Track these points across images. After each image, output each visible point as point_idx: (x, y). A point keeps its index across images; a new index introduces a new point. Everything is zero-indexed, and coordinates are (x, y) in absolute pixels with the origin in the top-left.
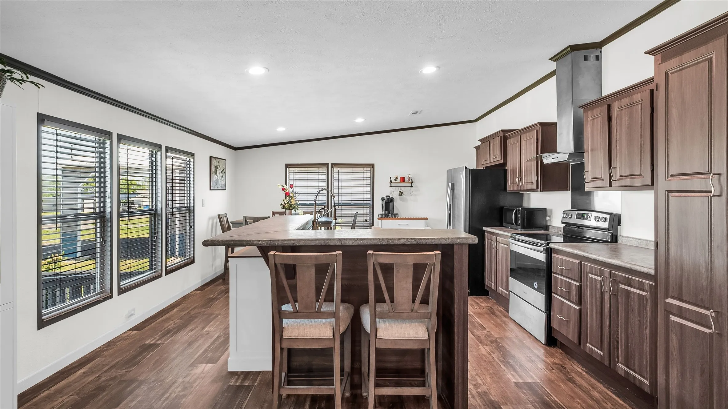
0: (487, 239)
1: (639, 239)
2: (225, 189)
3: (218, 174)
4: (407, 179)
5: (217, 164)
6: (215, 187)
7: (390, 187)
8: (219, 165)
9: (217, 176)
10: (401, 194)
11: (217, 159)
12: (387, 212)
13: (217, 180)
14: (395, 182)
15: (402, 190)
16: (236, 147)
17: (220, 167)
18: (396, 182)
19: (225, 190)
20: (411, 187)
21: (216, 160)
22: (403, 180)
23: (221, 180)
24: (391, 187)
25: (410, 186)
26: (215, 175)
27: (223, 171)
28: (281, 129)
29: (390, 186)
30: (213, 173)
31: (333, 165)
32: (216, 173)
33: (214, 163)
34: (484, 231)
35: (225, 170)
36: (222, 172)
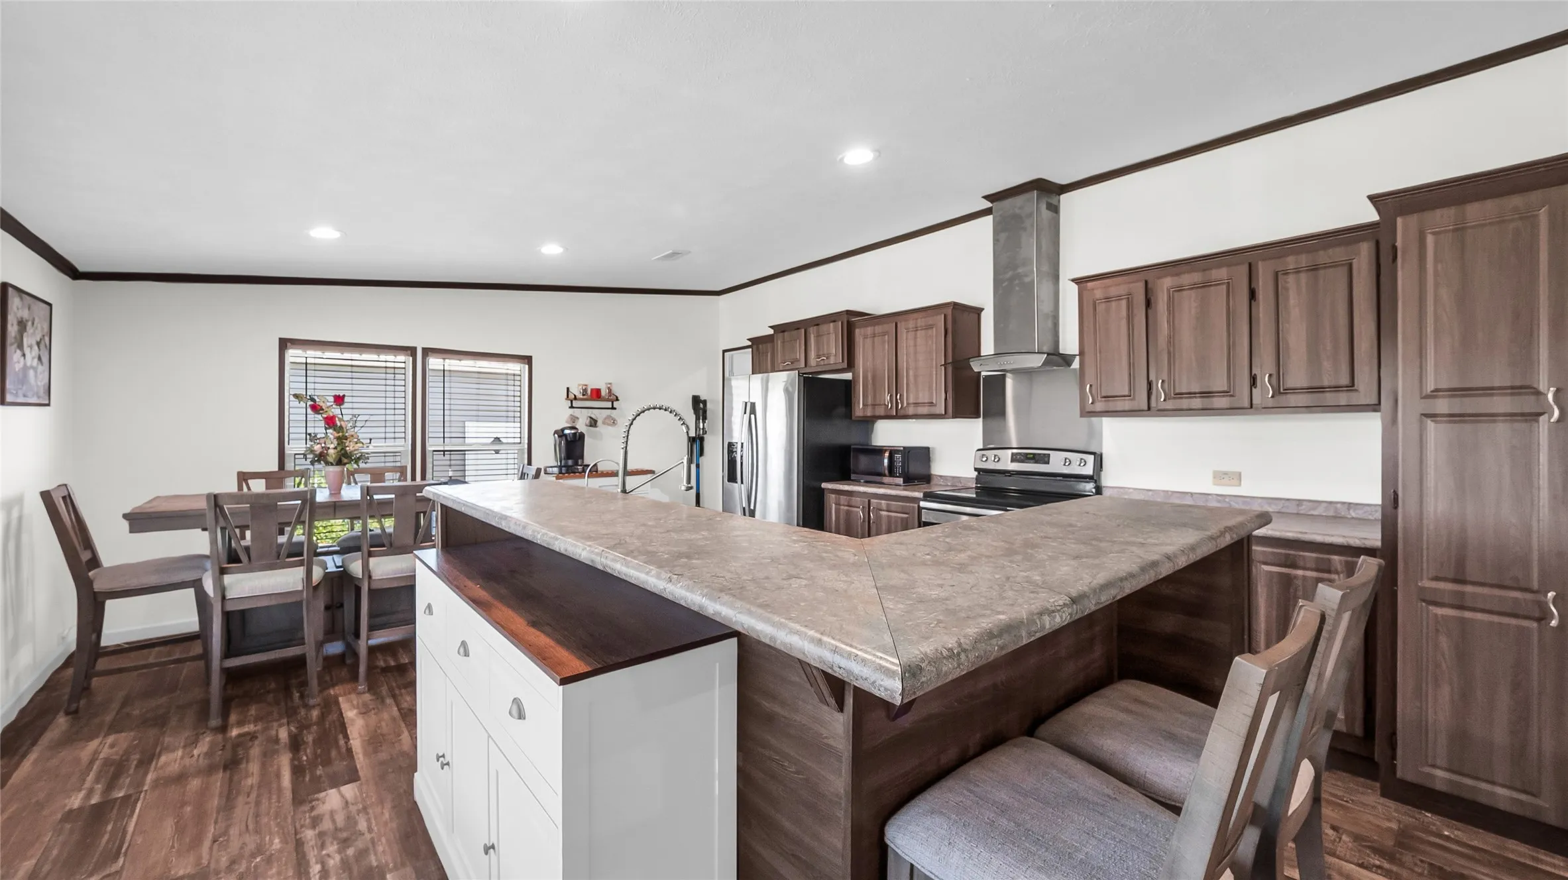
0: (834, 505)
1: (1150, 490)
2: (47, 402)
3: (27, 351)
4: (604, 393)
5: (25, 314)
6: (16, 395)
7: (570, 408)
8: (31, 319)
9: (24, 355)
10: (593, 423)
11: (24, 296)
12: (570, 462)
13: (25, 369)
14: (582, 397)
15: (595, 414)
16: (82, 268)
17: (33, 324)
18: (585, 397)
19: (48, 405)
20: (613, 408)
21: (21, 299)
22: (596, 395)
23: (35, 369)
24: (572, 407)
25: (611, 407)
26: (18, 352)
27: (41, 339)
28: (324, 233)
29: (570, 405)
30: (12, 344)
31: (427, 352)
32: (20, 346)
33: (15, 309)
34: (823, 489)
35: (47, 339)
36: (38, 344)
